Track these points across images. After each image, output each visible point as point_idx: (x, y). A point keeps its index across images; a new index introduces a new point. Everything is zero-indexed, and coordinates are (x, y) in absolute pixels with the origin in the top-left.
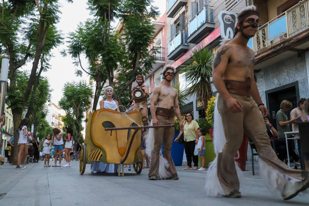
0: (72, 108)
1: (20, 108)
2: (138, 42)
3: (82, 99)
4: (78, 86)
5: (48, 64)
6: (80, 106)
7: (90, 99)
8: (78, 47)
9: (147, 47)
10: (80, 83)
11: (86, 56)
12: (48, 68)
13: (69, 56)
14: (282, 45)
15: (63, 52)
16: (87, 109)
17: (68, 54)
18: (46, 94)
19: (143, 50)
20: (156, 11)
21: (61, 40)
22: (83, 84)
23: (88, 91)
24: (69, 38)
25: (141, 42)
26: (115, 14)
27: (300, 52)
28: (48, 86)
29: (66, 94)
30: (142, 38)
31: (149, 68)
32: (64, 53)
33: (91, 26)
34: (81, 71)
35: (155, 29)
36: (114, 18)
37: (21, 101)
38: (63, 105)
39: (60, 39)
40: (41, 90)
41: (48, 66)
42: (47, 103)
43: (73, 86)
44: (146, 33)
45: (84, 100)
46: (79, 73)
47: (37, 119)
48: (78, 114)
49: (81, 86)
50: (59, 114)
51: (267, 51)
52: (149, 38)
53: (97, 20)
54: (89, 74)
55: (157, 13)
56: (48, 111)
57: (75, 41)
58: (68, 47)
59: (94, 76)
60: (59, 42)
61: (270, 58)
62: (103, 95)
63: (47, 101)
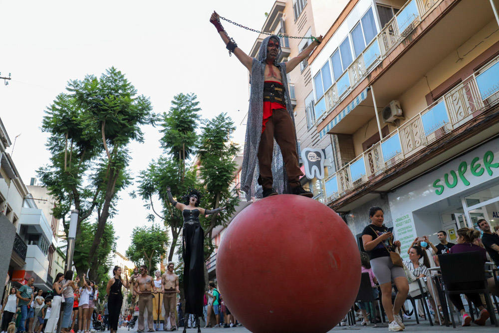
0: (142, 259)
1: (86, 265)
2: (216, 184)
3: (154, 248)
4: (150, 231)
5: (114, 210)
6: (153, 257)
7: (165, 246)
8: (150, 187)
9: (228, 187)
10: (153, 227)
11: (158, 197)
12: (115, 214)
13: (140, 198)
14: (363, 188)
15: (132, 193)
16: (161, 260)
17: (138, 196)
18: (111, 242)
19: (224, 191)
20: (236, 147)
21: (130, 181)
22: (156, 229)
23: (162, 237)
24: (139, 177)
25: (220, 184)
26: (191, 151)
27: (382, 194)
28: (113, 233)
29: (135, 242)
30: (221, 178)
31: (232, 212)
32: (133, 195)
33: (164, 162)
34: (153, 215)
35: (237, 165)
36: (190, 155)
37: (87, 257)
38: (132, 256)
39: (128, 180)
40: (105, 239)
41: (115, 212)
42: (111, 254)
43: (144, 231)
44: (225, 173)
45: (158, 249)
46: (150, 218)
47: (99, 275)
48: (150, 266)
49: (154, 230)
50: (125, 267)
51: (351, 193)
52: (229, 178)
53: (172, 159)
54: (163, 218)
55: (237, 149)
56: (112, 264)
57: (146, 180)
58: (138, 187)
59: (168, 220)
60: (128, 183)
61: (354, 200)
62: (178, 245)
63: (112, 251)
